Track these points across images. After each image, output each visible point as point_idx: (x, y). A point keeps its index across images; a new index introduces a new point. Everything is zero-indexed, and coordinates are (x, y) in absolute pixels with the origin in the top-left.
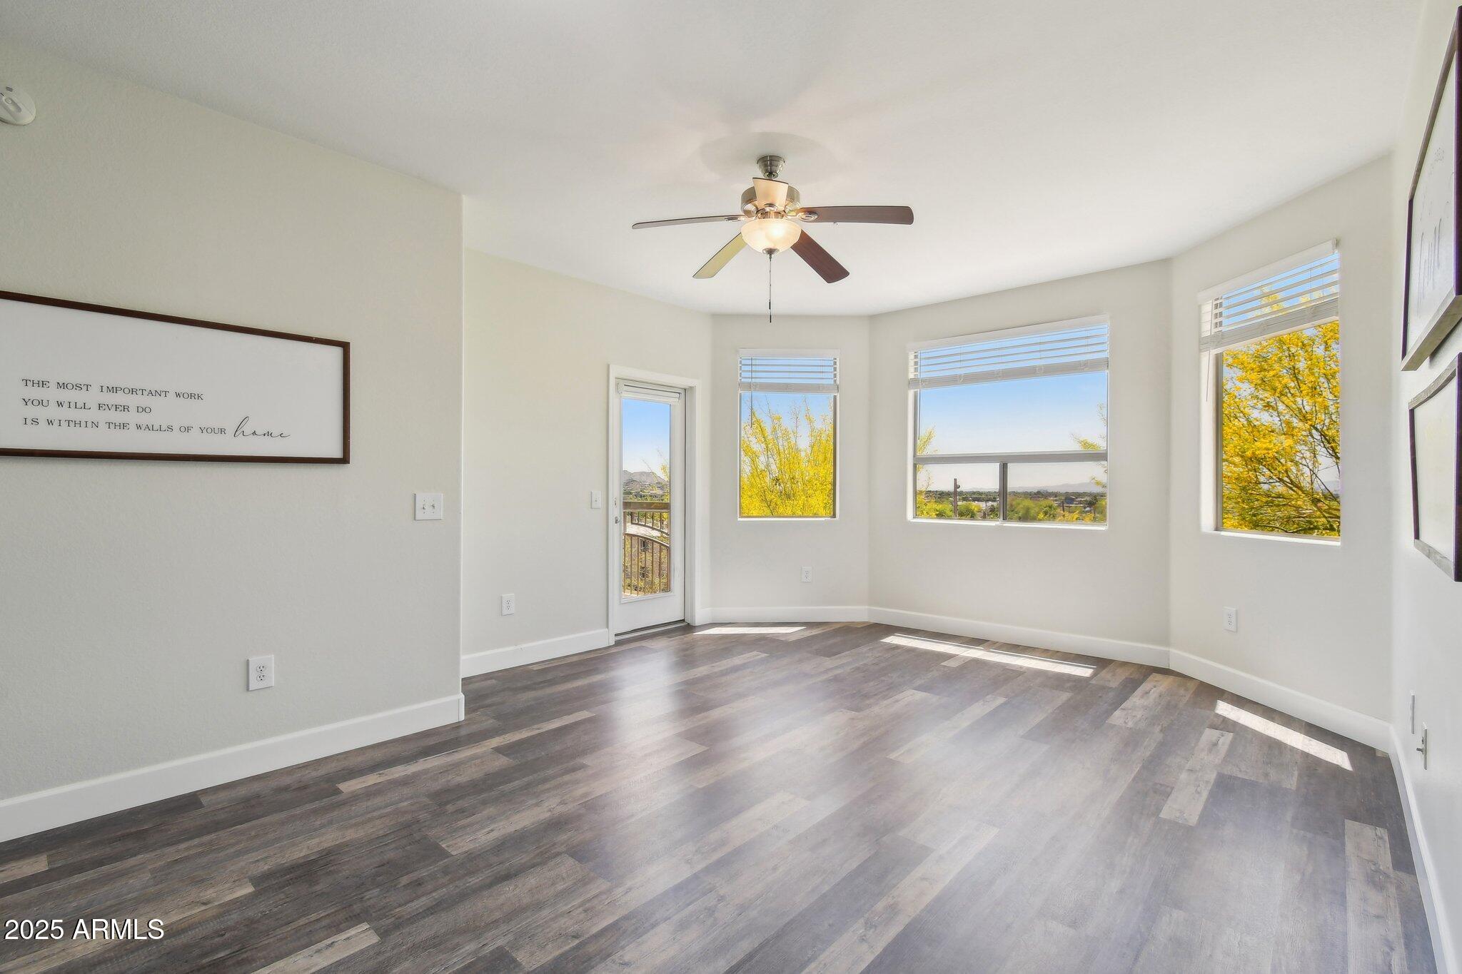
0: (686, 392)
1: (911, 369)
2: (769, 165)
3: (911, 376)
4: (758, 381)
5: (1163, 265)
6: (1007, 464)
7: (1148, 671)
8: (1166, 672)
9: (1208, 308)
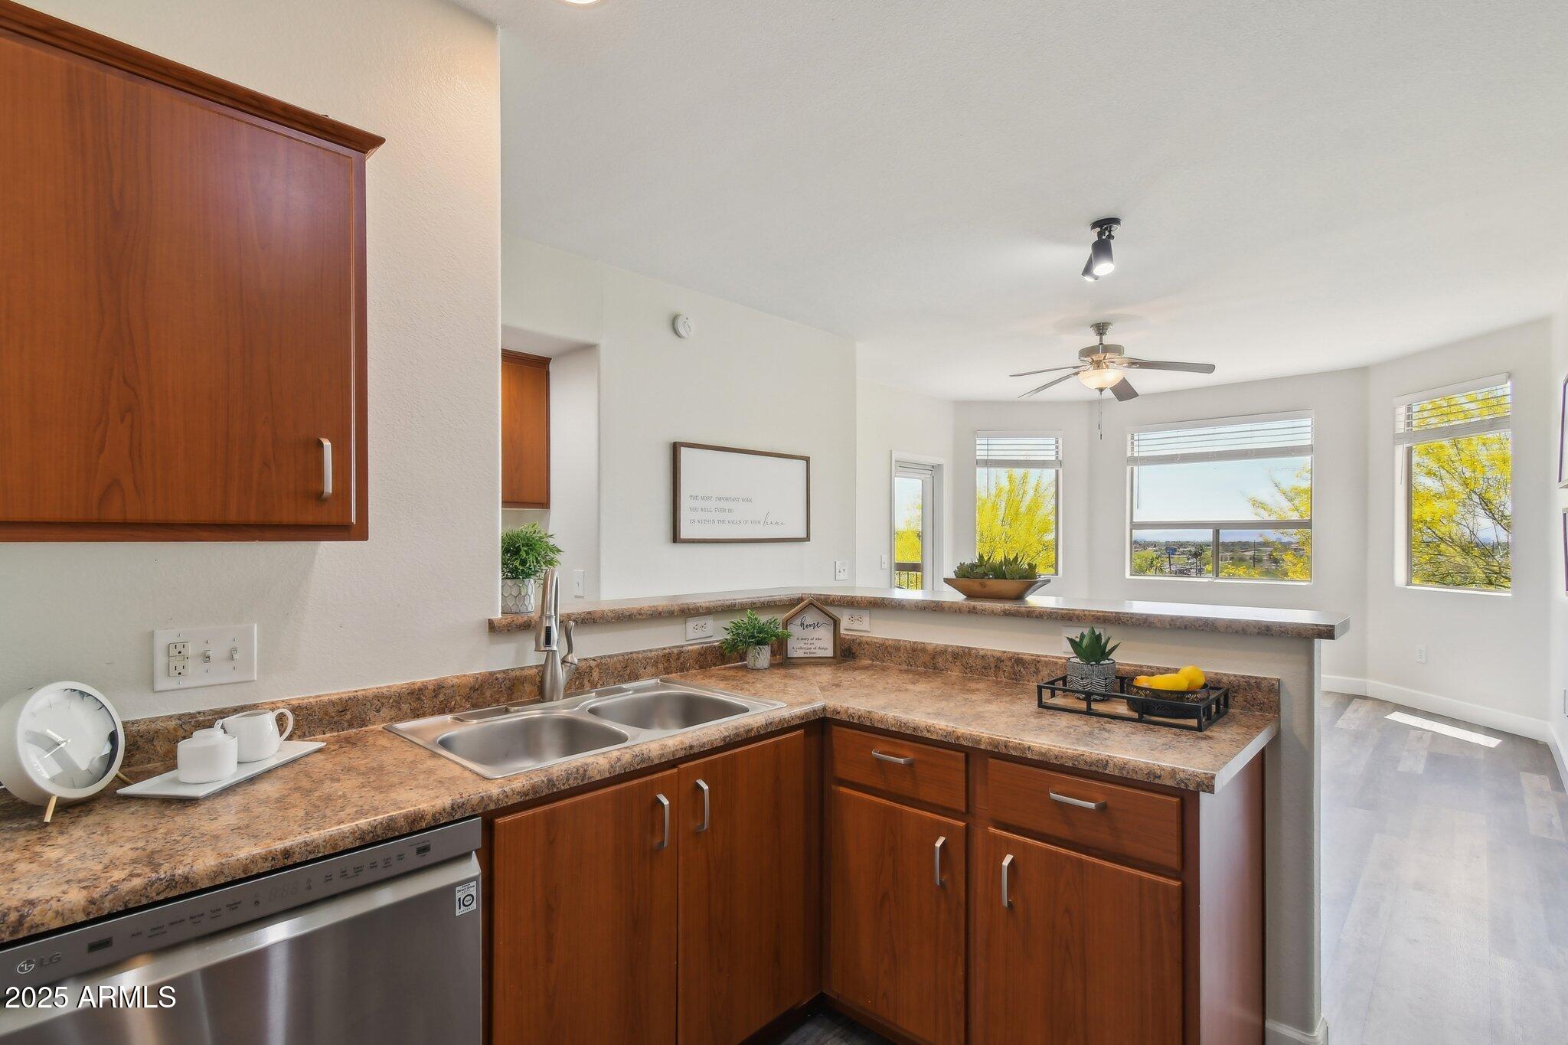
0: (936, 469)
1: (1129, 448)
2: (1101, 328)
3: (1129, 454)
4: (992, 458)
5: (1362, 372)
6: (1219, 530)
7: (1351, 698)
8: (1365, 698)
9: (1402, 411)
